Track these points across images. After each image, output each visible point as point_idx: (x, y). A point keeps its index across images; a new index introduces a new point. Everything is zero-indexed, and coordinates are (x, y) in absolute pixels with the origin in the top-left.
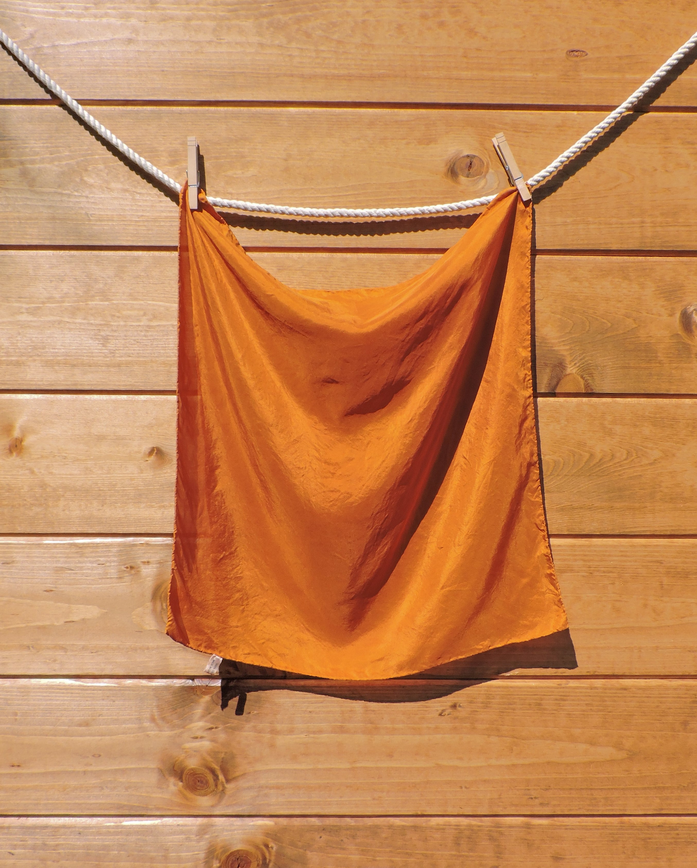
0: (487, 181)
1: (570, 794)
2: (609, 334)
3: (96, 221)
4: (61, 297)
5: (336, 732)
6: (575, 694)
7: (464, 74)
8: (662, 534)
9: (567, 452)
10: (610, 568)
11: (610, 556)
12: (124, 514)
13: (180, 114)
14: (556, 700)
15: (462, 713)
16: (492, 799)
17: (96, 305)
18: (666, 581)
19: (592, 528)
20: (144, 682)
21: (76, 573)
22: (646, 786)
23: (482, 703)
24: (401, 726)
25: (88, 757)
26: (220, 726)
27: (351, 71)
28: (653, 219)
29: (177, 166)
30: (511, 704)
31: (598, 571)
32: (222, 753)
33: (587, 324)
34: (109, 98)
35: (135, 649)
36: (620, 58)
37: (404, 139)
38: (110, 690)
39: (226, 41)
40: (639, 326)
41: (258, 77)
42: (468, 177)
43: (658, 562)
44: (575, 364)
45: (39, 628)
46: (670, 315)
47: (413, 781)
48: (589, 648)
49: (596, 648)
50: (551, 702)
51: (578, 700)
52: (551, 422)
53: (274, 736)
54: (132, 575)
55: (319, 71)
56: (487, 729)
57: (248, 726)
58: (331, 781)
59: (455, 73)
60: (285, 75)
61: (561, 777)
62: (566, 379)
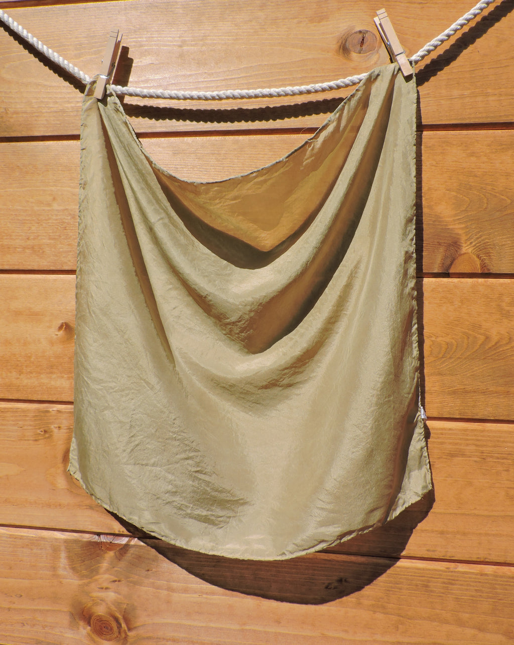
0: (379, 57)
2: (509, 212)
3: (13, 114)
6: (464, 579)
9: (461, 334)
10: (505, 454)
11: (504, 442)
12: (38, 383)
14: (444, 583)
17: (13, 191)
19: (486, 413)
20: (57, 534)
25: (12, 596)
26: (123, 580)
30: (397, 584)
31: (492, 457)
32: (124, 604)
33: (485, 201)
35: (49, 505)
37: (296, 18)
38: (28, 539)
42: (360, 53)
44: (471, 243)
48: (480, 534)
49: (487, 534)
50: (438, 585)
51: (467, 585)
52: (444, 303)
53: (170, 593)
54: (45, 438)
56: (373, 606)
57: (147, 582)
58: (224, 640)
62: (461, 259)
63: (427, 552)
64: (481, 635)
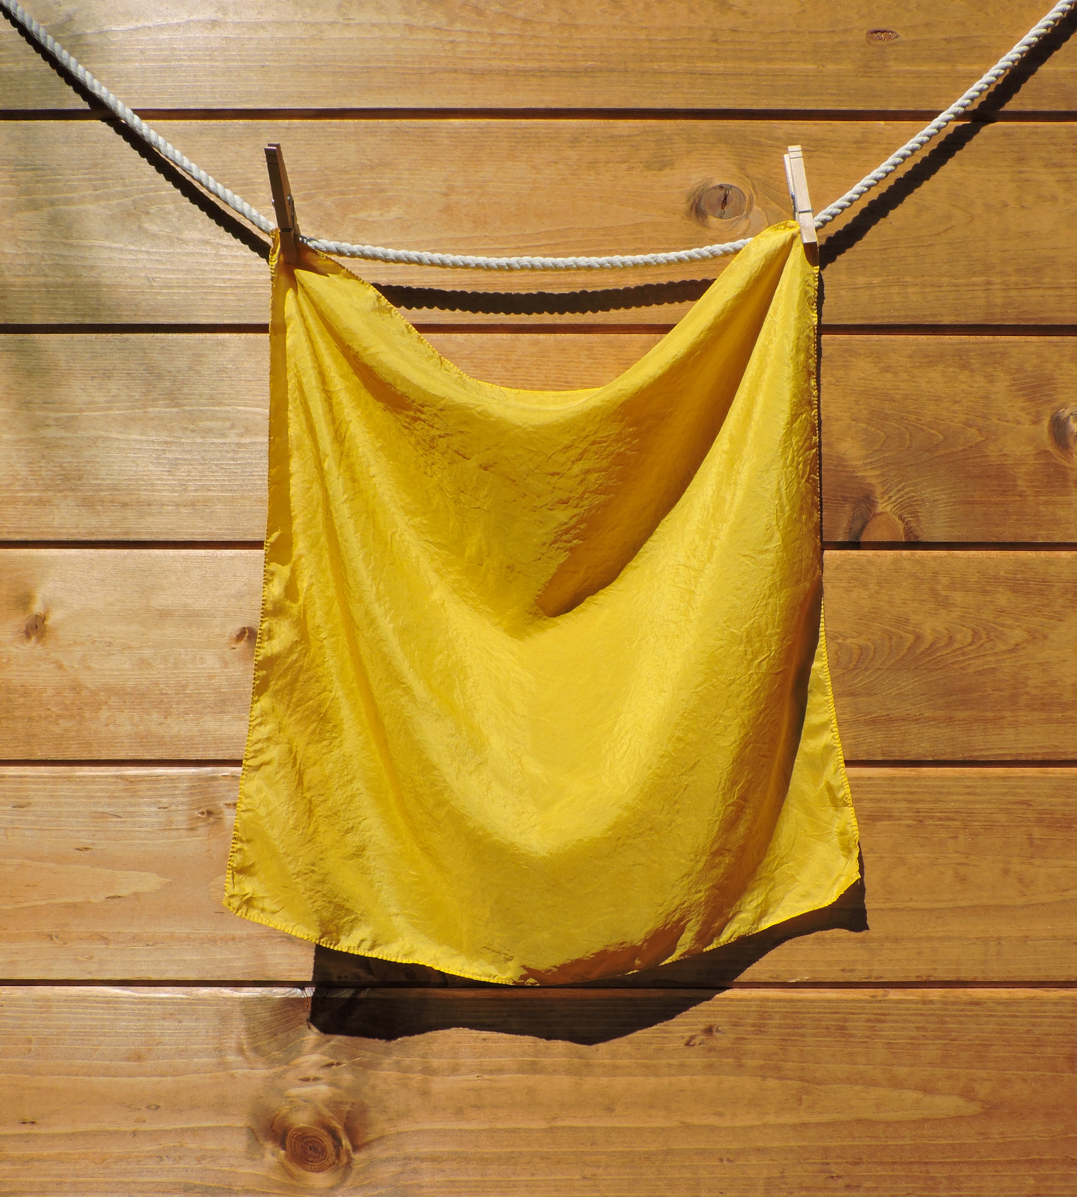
0: (750, 224)
1: (893, 1170)
2: (942, 452)
3: (162, 288)
4: (107, 402)
5: (524, 1072)
6: (898, 1012)
7: (714, 66)
8: (1029, 759)
9: (879, 633)
10: (950, 812)
11: (948, 793)
12: (199, 731)
13: (288, 128)
14: (869, 1020)
15: (722, 1041)
16: (770, 1178)
17: (159, 412)
18: (1037, 832)
19: (920, 751)
20: (227, 992)
21: (124, 822)
22: (1013, 1158)
23: (753, 1025)
24: (626, 1062)
25: (140, 1109)
26: (345, 1061)
27: (543, 64)
28: (1004, 279)
30: (798, 1028)
31: (931, 817)
32: (347, 1103)
33: (907, 436)
34: (183, 108)
36: (948, 40)
37: (625, 162)
38: (174, 1004)
39: (357, 21)
40: (987, 439)
41: (404, 74)
42: (721, 218)
43: (1022, 802)
44: (890, 498)
45: (67, 906)
46: (1035, 423)
47: (646, 1149)
48: (920, 938)
49: (930, 939)
50: (859, 1024)
51: (904, 1021)
52: (854, 586)
53: (428, 1077)
54: (209, 824)
55: (495, 64)
56: (762, 1067)
57: (388, 1061)
58: (519, 1150)
59: (700, 65)
60: (445, 70)
61: (879, 1143)
62: (876, 521)
63: (840, 973)
64: (927, 1100)
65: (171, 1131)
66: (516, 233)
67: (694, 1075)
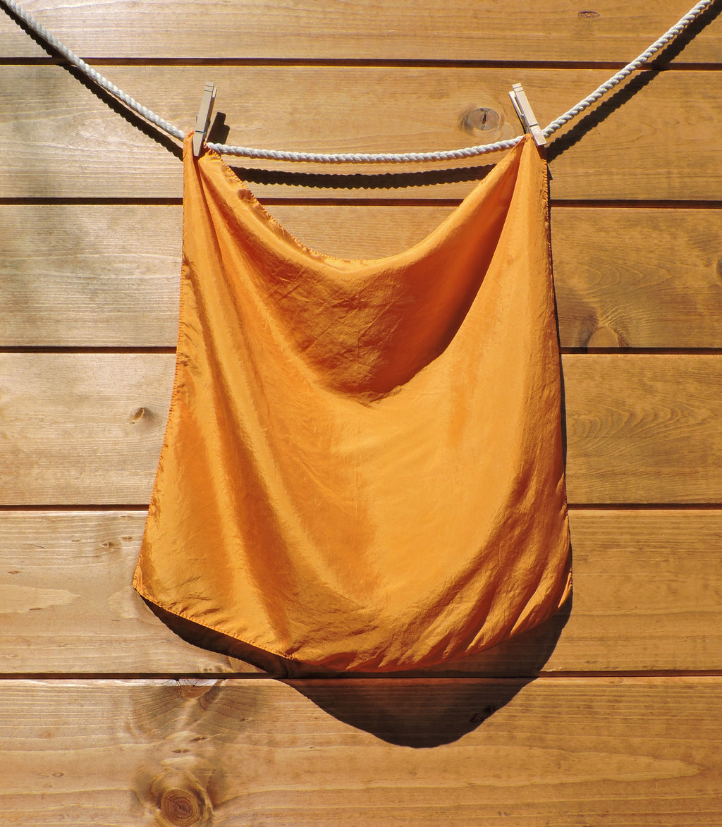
0: (502, 134)
1: (633, 821)
2: (642, 286)
3: (91, 174)
4: (48, 250)
5: (346, 744)
6: (632, 694)
7: (475, 33)
8: (718, 502)
9: (604, 411)
10: (662, 542)
11: (660, 528)
12: (105, 483)
14: (609, 701)
15: (498, 718)
17: (85, 257)
19: (638, 497)
20: (119, 683)
21: (46, 551)
23: (521, 706)
25: (48, 776)
26: (208, 736)
27: (359, 31)
28: (680, 170)
29: (178, 120)
30: (556, 707)
31: (648, 546)
32: (209, 770)
33: (618, 274)
34: (111, 57)
35: (110, 642)
36: (634, 18)
37: (415, 93)
38: (78, 692)
40: (674, 277)
41: (264, 36)
42: (483, 129)
43: (715, 535)
44: (607, 317)
46: (707, 266)
47: (441, 805)
48: (645, 637)
49: (651, 637)
50: (602, 704)
51: (636, 701)
52: (585, 379)
53: (273, 749)
54: (110, 553)
55: (326, 31)
56: (528, 739)
57: (242, 736)
58: (342, 807)
59: (465, 32)
60: (291, 34)
61: (622, 799)
62: (598, 333)
63: (586, 664)
64: (656, 763)
65: (72, 794)
66: (341, 138)
67: (477, 745)
